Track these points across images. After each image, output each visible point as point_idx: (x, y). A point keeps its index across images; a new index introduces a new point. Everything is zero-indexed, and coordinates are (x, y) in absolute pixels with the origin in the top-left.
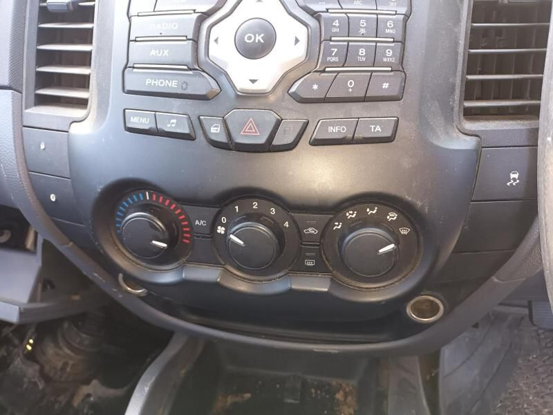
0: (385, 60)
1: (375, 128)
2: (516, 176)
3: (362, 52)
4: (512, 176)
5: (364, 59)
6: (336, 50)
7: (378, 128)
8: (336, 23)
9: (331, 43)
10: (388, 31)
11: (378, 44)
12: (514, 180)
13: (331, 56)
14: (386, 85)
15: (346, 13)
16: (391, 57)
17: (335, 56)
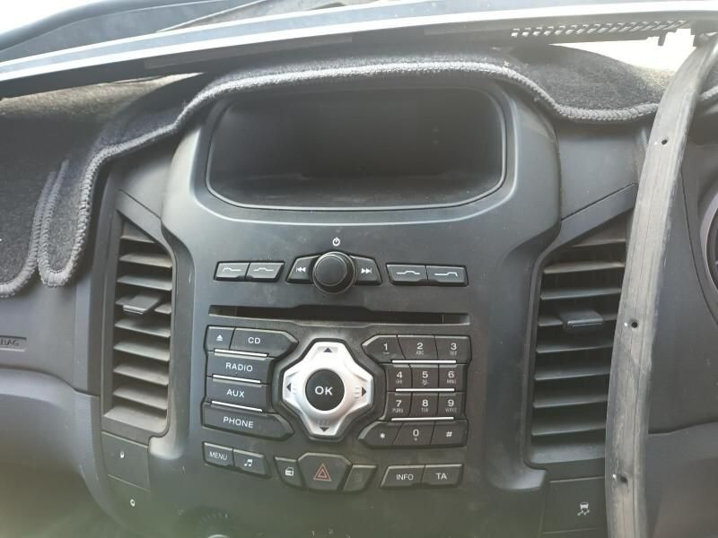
0: (447, 410)
1: (441, 476)
2: (586, 506)
3: (425, 403)
4: (582, 506)
5: (427, 410)
6: (400, 401)
7: (444, 476)
8: (400, 375)
9: (396, 394)
10: (448, 381)
11: (440, 395)
12: (585, 510)
13: (396, 407)
14: (449, 434)
15: (409, 364)
16: (453, 407)
17: (400, 407)
